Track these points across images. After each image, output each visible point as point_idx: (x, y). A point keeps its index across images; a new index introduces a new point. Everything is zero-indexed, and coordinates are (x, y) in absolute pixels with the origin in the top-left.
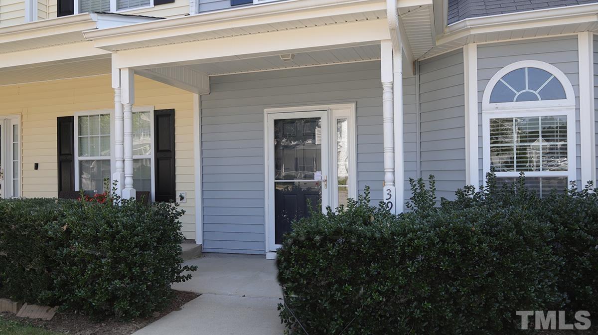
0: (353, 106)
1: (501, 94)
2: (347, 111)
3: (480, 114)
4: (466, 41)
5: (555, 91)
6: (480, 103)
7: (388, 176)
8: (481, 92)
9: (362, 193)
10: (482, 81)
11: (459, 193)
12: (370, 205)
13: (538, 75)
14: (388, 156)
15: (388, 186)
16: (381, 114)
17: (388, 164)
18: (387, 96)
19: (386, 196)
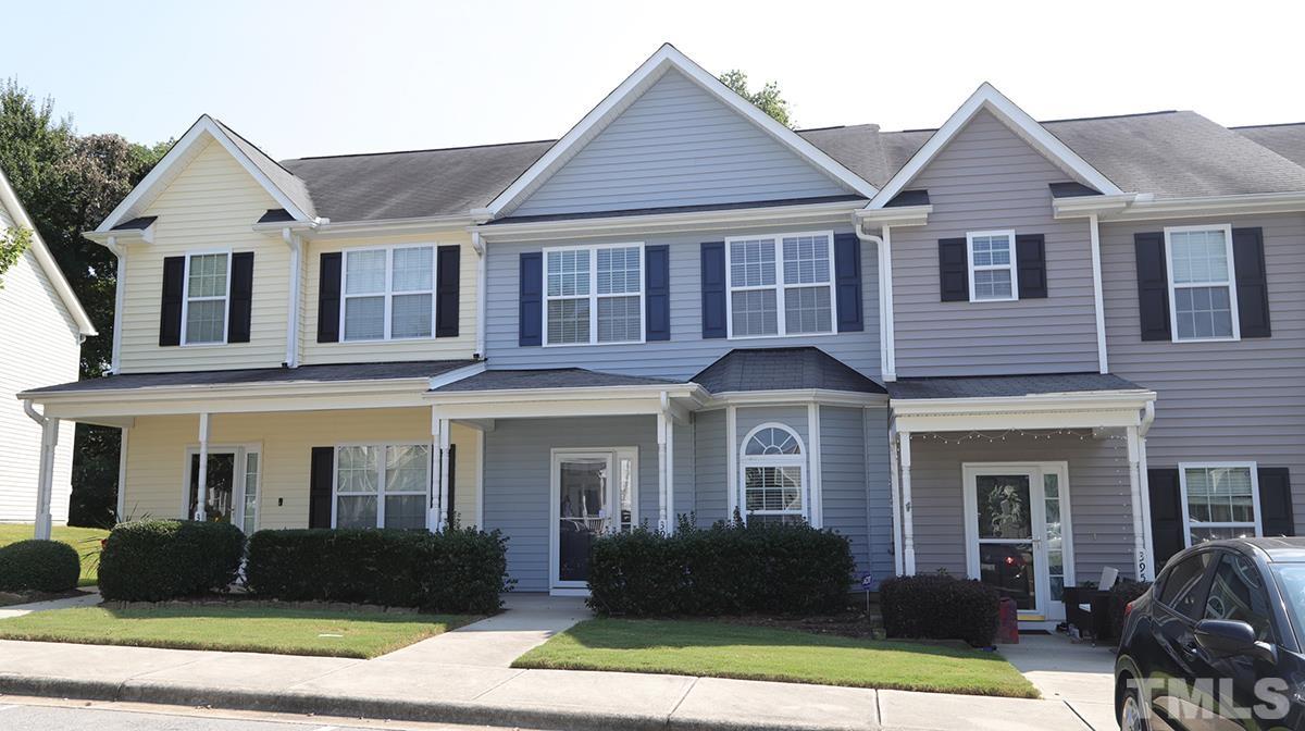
0: (637, 448)
1: (753, 450)
2: (633, 452)
3: (738, 463)
4: (728, 405)
5: (793, 448)
6: (738, 454)
7: (662, 512)
8: (739, 446)
9: (642, 521)
10: (740, 437)
11: (720, 522)
12: (648, 531)
13: (781, 434)
14: (662, 497)
15: (662, 519)
16: (657, 467)
17: (662, 504)
18: (661, 453)
19: (660, 527)
